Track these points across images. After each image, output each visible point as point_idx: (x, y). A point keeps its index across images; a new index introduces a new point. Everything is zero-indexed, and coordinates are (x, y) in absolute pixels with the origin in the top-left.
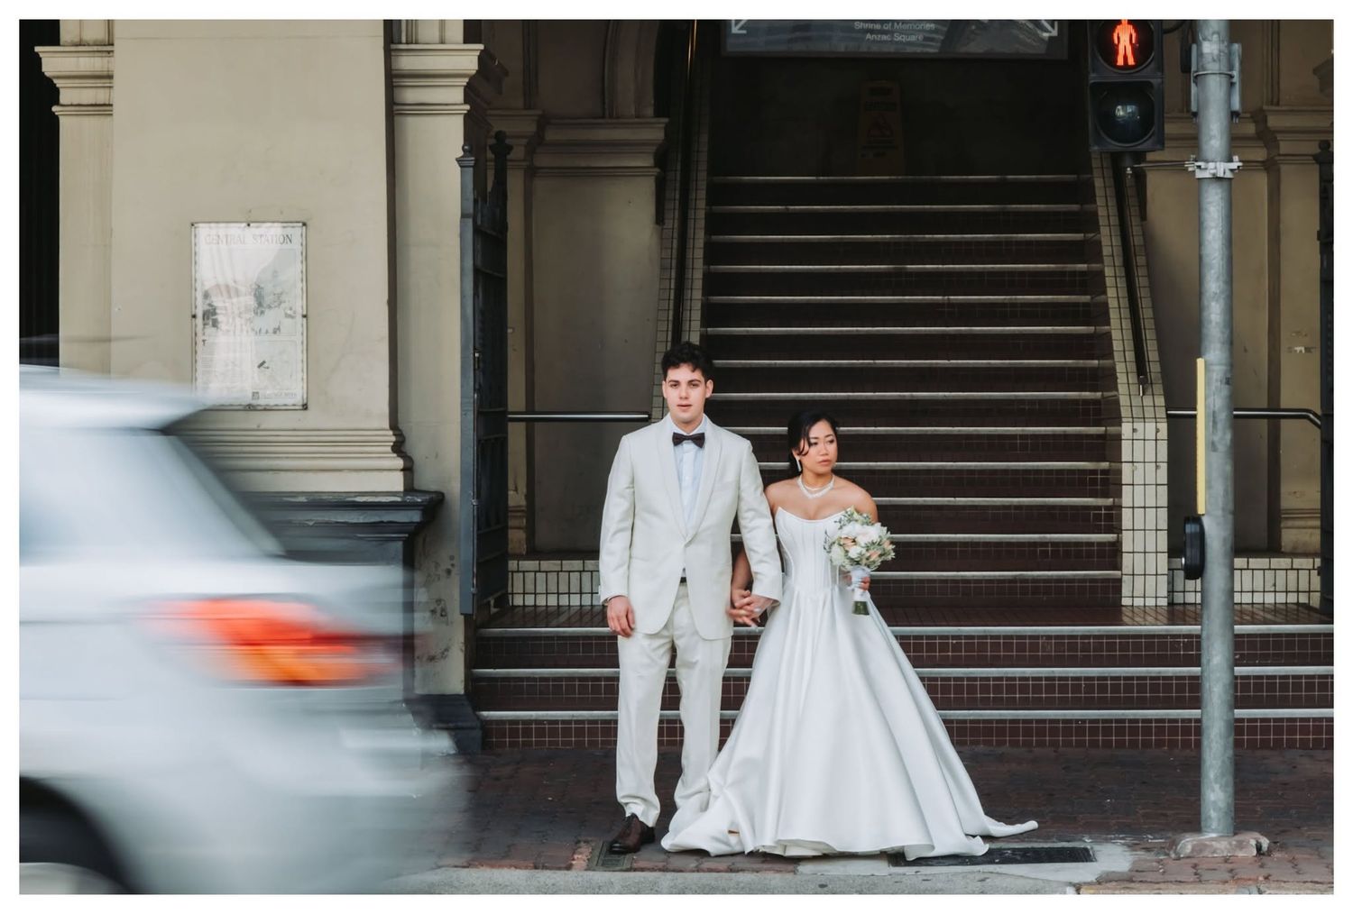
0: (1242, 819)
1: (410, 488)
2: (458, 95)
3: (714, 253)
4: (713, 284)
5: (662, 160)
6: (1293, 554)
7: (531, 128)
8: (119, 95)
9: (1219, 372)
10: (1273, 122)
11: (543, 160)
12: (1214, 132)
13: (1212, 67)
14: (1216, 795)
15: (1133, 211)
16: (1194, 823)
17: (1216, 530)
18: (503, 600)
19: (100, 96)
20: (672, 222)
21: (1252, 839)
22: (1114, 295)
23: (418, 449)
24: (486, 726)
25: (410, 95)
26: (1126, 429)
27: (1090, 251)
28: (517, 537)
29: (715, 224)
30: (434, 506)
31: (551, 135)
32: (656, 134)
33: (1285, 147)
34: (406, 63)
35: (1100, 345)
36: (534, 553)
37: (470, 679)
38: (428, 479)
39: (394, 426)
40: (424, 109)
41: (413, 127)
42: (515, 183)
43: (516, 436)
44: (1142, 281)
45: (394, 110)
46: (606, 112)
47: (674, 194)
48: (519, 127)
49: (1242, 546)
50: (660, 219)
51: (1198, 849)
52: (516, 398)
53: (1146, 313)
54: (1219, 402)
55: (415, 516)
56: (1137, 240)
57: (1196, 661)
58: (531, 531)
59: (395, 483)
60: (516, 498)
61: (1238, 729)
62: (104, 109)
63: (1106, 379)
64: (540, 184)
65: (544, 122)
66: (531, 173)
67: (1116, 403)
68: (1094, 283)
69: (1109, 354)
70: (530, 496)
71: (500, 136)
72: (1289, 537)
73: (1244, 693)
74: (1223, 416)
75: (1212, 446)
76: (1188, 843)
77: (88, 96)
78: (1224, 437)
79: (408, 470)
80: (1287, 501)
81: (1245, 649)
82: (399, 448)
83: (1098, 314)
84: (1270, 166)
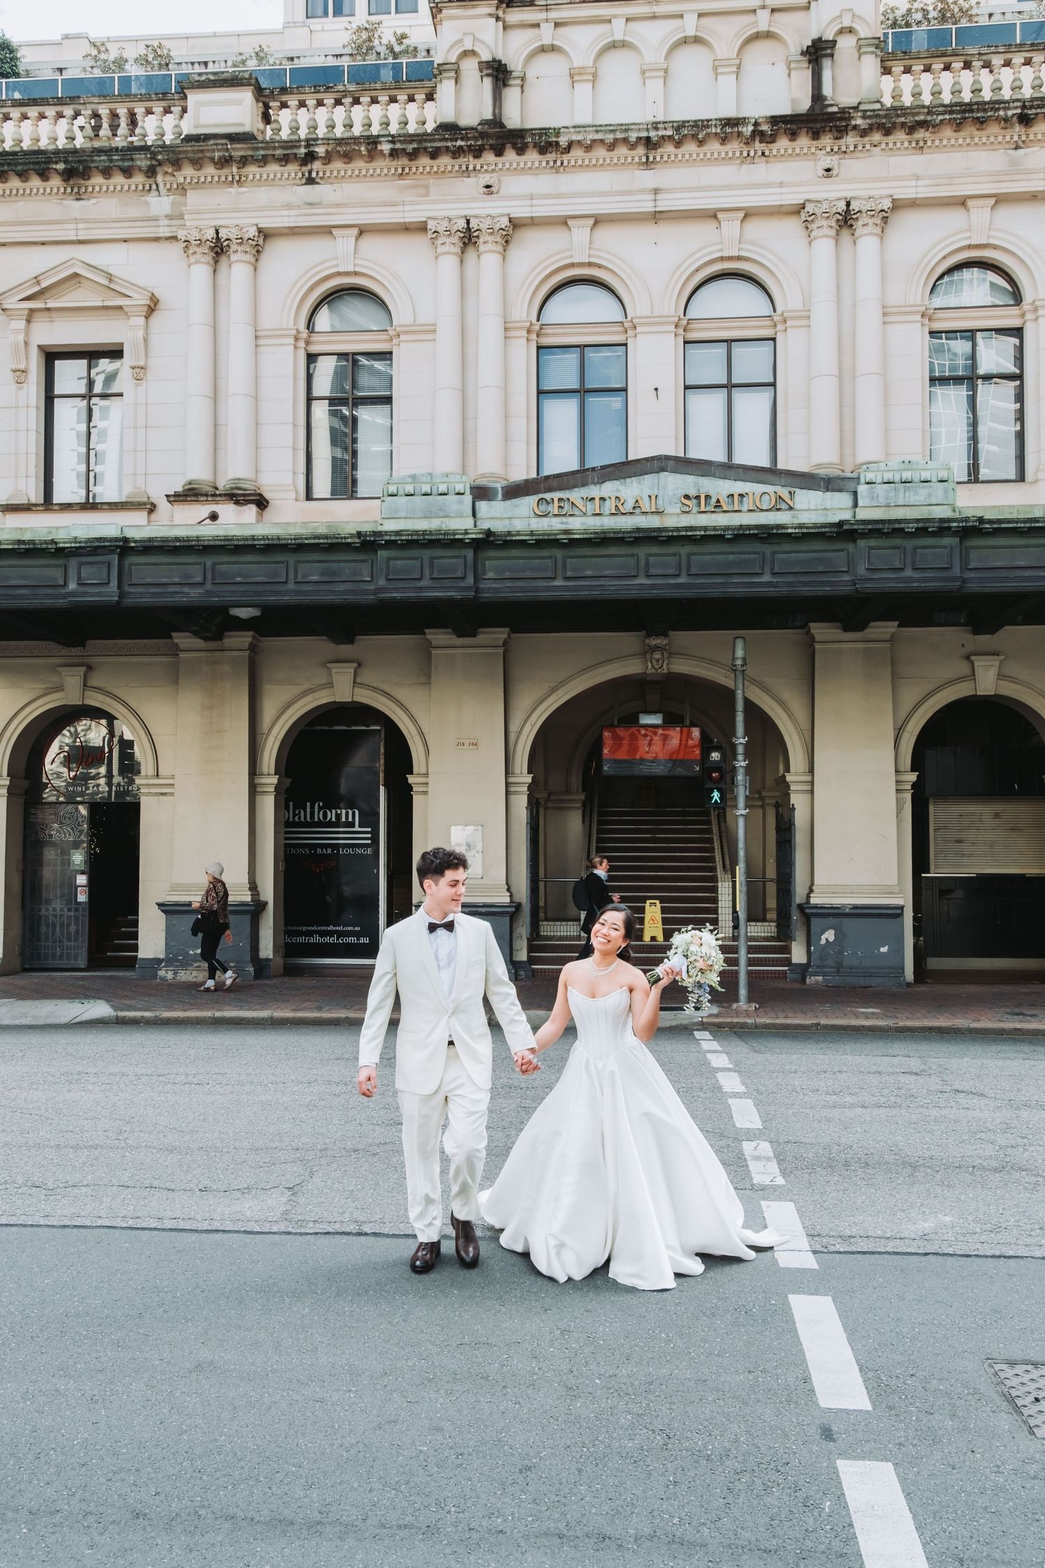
0: (750, 999)
1: (511, 901)
2: (526, 789)
3: (599, 831)
4: (599, 840)
5: (584, 805)
6: (770, 921)
7: (546, 796)
8: (430, 789)
9: (743, 870)
10: (763, 794)
11: (550, 805)
12: (741, 802)
13: (740, 783)
14: (743, 992)
15: (722, 819)
16: (737, 1000)
17: (742, 915)
18: (538, 934)
19: (425, 789)
20: (587, 823)
21: (753, 1005)
22: (716, 845)
23: (513, 890)
24: (533, 970)
25: (512, 789)
26: (720, 884)
27: (709, 831)
28: (542, 915)
29: (600, 823)
30: (518, 906)
31: (552, 798)
32: (582, 797)
33: (767, 801)
34: (511, 780)
35: (712, 859)
36: (547, 919)
37: (529, 957)
38: (517, 899)
39: (507, 883)
40: (516, 793)
41: (512, 797)
42: (542, 812)
43: (542, 885)
44: (724, 841)
45: (508, 793)
46: (568, 791)
47: (588, 814)
48: (542, 795)
49: (751, 918)
50: (583, 822)
51: (738, 1007)
52: (541, 874)
53: (726, 850)
54: (743, 878)
55: (513, 909)
56: (723, 828)
57: (737, 953)
58: (546, 913)
59: (507, 900)
60: (542, 904)
61: (750, 973)
62: (426, 793)
63: (714, 869)
64: (548, 811)
65: (549, 794)
66: (546, 808)
67: (717, 876)
68: (711, 841)
69: (715, 862)
70: (545, 903)
71: (537, 799)
72: (769, 916)
73: (751, 962)
74: (744, 883)
75: (741, 891)
76: (735, 1006)
77: (421, 789)
78: (744, 889)
79: (511, 896)
80: (768, 906)
81: (751, 950)
82: (508, 890)
83: (712, 850)
84: (763, 807)
